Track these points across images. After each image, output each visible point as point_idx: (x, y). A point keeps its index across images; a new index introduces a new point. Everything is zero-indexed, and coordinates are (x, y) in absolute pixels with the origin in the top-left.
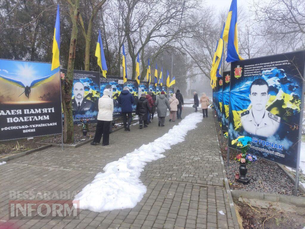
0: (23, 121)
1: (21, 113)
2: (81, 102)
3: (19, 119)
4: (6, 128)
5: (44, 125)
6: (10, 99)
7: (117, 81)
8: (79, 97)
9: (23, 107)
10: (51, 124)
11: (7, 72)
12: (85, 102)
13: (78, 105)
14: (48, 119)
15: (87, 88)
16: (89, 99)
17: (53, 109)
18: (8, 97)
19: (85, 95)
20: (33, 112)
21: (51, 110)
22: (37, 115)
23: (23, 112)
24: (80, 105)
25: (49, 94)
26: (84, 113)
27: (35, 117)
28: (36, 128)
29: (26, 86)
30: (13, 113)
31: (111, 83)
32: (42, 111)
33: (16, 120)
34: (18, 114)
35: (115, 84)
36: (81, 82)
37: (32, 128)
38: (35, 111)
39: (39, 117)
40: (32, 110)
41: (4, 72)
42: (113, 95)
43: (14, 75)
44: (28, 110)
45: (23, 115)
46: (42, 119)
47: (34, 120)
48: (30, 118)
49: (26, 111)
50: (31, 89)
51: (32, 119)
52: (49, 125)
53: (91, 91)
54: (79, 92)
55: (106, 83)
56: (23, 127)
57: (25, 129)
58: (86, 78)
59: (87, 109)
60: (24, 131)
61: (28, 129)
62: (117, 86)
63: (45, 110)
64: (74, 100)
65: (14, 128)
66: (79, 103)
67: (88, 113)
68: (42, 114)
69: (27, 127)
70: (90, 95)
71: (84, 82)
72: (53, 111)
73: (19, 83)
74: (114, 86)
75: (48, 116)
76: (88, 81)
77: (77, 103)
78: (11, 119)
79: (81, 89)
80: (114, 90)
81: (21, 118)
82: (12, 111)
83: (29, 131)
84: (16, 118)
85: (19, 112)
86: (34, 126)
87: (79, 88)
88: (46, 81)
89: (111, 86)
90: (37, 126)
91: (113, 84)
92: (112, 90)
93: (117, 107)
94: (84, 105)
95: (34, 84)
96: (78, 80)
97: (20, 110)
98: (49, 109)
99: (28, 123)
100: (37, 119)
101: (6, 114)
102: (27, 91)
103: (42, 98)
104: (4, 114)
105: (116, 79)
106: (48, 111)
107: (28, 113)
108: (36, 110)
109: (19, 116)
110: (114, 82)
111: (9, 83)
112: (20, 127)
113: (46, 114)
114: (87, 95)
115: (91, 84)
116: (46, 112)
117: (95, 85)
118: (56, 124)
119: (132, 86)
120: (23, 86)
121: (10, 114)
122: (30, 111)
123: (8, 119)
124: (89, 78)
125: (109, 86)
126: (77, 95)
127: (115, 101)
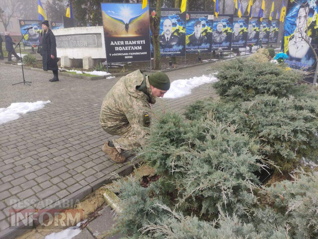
0: (124, 49)
1: (123, 44)
2: (169, 37)
3: (122, 48)
4: (115, 55)
5: (138, 54)
6: (117, 34)
7: (207, 17)
8: (168, 33)
9: (124, 39)
10: (143, 53)
11: (114, 13)
12: (173, 37)
14: (141, 49)
15: (174, 25)
16: (176, 34)
17: (144, 41)
18: (115, 32)
19: (173, 31)
20: (131, 44)
21: (143, 42)
22: (134, 45)
23: (124, 43)
24: (168, 40)
25: (141, 29)
26: (171, 47)
27: (132, 47)
28: (133, 56)
29: (126, 23)
30: (118, 44)
31: (201, 19)
32: (137, 43)
33: (120, 49)
34: (121, 44)
35: (205, 20)
36: (169, 19)
37: (131, 55)
38: (132, 42)
39: (135, 47)
40: (130, 42)
41: (112, 13)
42: (202, 31)
43: (118, 15)
44: (127, 42)
45: (125, 45)
46: (137, 49)
47: (131, 49)
48: (129, 47)
49: (127, 43)
50: (129, 25)
51: (131, 48)
52: (141, 53)
53: (178, 27)
54: (168, 28)
55: (196, 19)
56: (125, 54)
57: (126, 56)
58: (174, 15)
59: (174, 43)
60: (126, 57)
61: (128, 55)
62: (207, 22)
63: (139, 42)
64: (164, 36)
65: (120, 54)
66: (168, 38)
67: (175, 47)
68: (137, 45)
69: (127, 54)
70: (177, 31)
71: (172, 19)
73: (122, 21)
74: (203, 22)
75: (141, 47)
76: (176, 18)
77: (166, 38)
78: (118, 48)
79: (170, 26)
80: (204, 26)
81: (123, 47)
82: (118, 42)
83: (129, 57)
84: (120, 47)
85: (122, 43)
86: (132, 54)
87: (168, 25)
88: (139, 19)
89: (200, 22)
90: (134, 54)
91: (202, 20)
92: (201, 26)
93: (205, 43)
94: (171, 40)
95: (131, 21)
96: (167, 17)
97: (123, 42)
98: (142, 41)
99: (128, 51)
100: (133, 49)
101: (114, 44)
102: (127, 27)
103: (136, 32)
104: (113, 44)
105: (206, 15)
106: (140, 42)
107: (128, 44)
108: (133, 41)
109: (122, 46)
110: (203, 17)
111: (114, 20)
112: (123, 54)
113: (139, 45)
114: (174, 31)
115: (178, 21)
116: (140, 43)
117: (181, 21)
118: (146, 53)
119: (226, 21)
120: (124, 23)
121: (116, 44)
122: (129, 42)
123: (116, 48)
124: (177, 14)
125: (199, 23)
126: (166, 31)
127: (204, 37)
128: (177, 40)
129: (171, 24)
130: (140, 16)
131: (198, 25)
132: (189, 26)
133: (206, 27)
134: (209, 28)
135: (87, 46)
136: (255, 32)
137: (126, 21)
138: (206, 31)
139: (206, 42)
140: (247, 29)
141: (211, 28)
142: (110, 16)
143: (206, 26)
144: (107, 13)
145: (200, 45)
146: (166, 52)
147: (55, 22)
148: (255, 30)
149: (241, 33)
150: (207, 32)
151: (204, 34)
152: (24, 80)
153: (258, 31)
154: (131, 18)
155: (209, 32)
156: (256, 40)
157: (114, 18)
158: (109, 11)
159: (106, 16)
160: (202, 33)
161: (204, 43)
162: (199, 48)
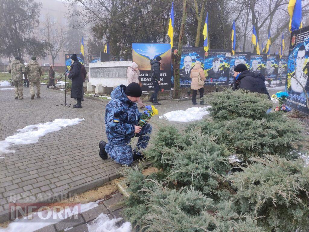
0: (149, 80)
2: (189, 71)
6: (143, 67)
7: (225, 54)
8: (188, 67)
9: (149, 72)
10: (164, 84)
11: (142, 51)
13: (186, 73)
14: (163, 80)
15: (194, 61)
17: (166, 74)
21: (165, 75)
23: (149, 75)
24: (188, 73)
25: (164, 64)
26: (190, 79)
30: (144, 76)
33: (145, 80)
35: (223, 57)
36: (189, 56)
41: (140, 51)
42: (220, 66)
43: (146, 53)
45: (149, 77)
54: (188, 63)
55: (214, 56)
56: (149, 84)
57: (150, 86)
58: (194, 52)
60: (149, 87)
62: (225, 59)
64: (184, 70)
65: (144, 84)
66: (187, 72)
71: (192, 56)
73: (148, 57)
74: (221, 59)
75: (163, 78)
76: (195, 55)
77: (186, 71)
78: (143, 79)
79: (190, 61)
80: (222, 62)
81: (148, 79)
82: (144, 74)
84: (145, 78)
87: (188, 61)
91: (220, 57)
92: (219, 62)
96: (188, 55)
97: (148, 74)
98: (164, 74)
105: (223, 53)
106: (163, 75)
109: (147, 77)
110: (221, 55)
111: (142, 57)
112: (147, 84)
115: (198, 57)
116: (162, 76)
117: (200, 58)
118: (167, 84)
119: (243, 58)
120: (149, 59)
121: (142, 76)
123: (141, 79)
124: (196, 52)
126: (186, 66)
127: (221, 71)
129: (191, 60)
130: (163, 53)
131: (216, 62)
132: (208, 62)
133: (224, 63)
134: (227, 64)
135: (118, 76)
136: (274, 68)
137: (152, 58)
138: (223, 66)
139: (224, 76)
140: (265, 65)
141: (229, 64)
142: (139, 54)
143: (224, 62)
144: (136, 51)
145: (218, 78)
146: (185, 83)
147: (94, 57)
148: (274, 66)
149: (259, 69)
150: (225, 67)
151: (222, 69)
152: (66, 103)
153: (277, 67)
154: (156, 55)
155: (227, 68)
156: (275, 76)
157: (142, 55)
158: (138, 50)
159: (135, 53)
160: (220, 68)
161: (222, 77)
162: (216, 81)
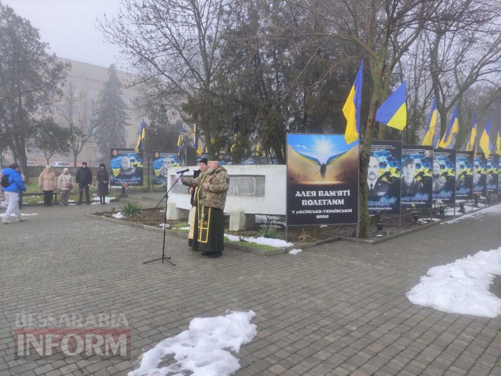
0: (317, 204)
1: (315, 195)
2: (374, 184)
3: (314, 201)
4: (301, 212)
5: (338, 211)
6: (306, 179)
7: (423, 153)
8: (372, 177)
9: (317, 188)
10: (346, 211)
11: (305, 148)
12: (380, 184)
13: (370, 188)
14: (343, 204)
15: (383, 165)
16: (385, 179)
17: (349, 191)
18: (304, 176)
19: (380, 175)
20: (328, 195)
21: (347, 193)
22: (332, 198)
23: (317, 194)
24: (373, 188)
25: (345, 173)
27: (330, 201)
28: (330, 214)
29: (322, 164)
30: (308, 195)
32: (337, 194)
33: (310, 203)
34: (312, 196)
35: (420, 157)
36: (375, 156)
37: (326, 214)
38: (329, 193)
39: (334, 200)
40: (326, 192)
41: (302, 148)
42: (416, 174)
43: (311, 151)
44: (322, 192)
45: (317, 198)
46: (336, 204)
47: (328, 204)
48: (324, 201)
49: (321, 193)
50: (327, 167)
51: (326, 202)
52: (343, 211)
53: (388, 168)
54: (372, 170)
56: (317, 212)
57: (318, 214)
58: (382, 150)
59: (381, 194)
60: (318, 217)
61: (322, 214)
62: (423, 161)
63: (340, 193)
65: (309, 212)
66: (372, 185)
67: (383, 200)
68: (337, 198)
69: (320, 211)
70: (387, 174)
71: (379, 156)
72: (349, 195)
73: (316, 161)
75: (343, 200)
76: (385, 155)
77: (369, 185)
78: (306, 201)
79: (375, 167)
81: (315, 201)
82: (307, 192)
83: (322, 217)
84: (310, 200)
85: (314, 194)
86: (327, 212)
87: (372, 165)
88: (343, 157)
89: (413, 160)
90: (330, 211)
92: (414, 166)
93: (421, 192)
94: (378, 188)
95: (329, 162)
97: (315, 192)
98: (345, 191)
99: (322, 207)
100: (331, 204)
101: (301, 196)
102: (323, 169)
103: (337, 178)
104: (299, 195)
105: (421, 151)
106: (343, 193)
107: (322, 195)
108: (331, 192)
109: (313, 198)
110: (417, 154)
111: (304, 159)
112: (314, 212)
113: (340, 198)
114: (382, 174)
115: (389, 159)
116: (341, 195)
117: (394, 160)
118: (351, 211)
119: (444, 159)
120: (319, 163)
121: (305, 195)
122: (324, 193)
123: (303, 201)
124: (386, 150)
125: (410, 161)
126: (370, 174)
127: (418, 183)
128: (386, 189)
129: (378, 165)
130: (344, 153)
131: (409, 166)
133: (422, 169)
134: (427, 169)
135: (238, 193)
137: (323, 161)
138: (421, 174)
139: (423, 191)
140: (472, 170)
141: (430, 170)
142: (299, 153)
143: (422, 167)
144: (294, 148)
145: (413, 195)
147: (159, 152)
150: (424, 175)
151: (419, 179)
154: (330, 156)
155: (427, 177)
157: (307, 157)
158: (298, 146)
159: (292, 153)
160: (416, 177)
161: (419, 192)
162: (411, 201)
